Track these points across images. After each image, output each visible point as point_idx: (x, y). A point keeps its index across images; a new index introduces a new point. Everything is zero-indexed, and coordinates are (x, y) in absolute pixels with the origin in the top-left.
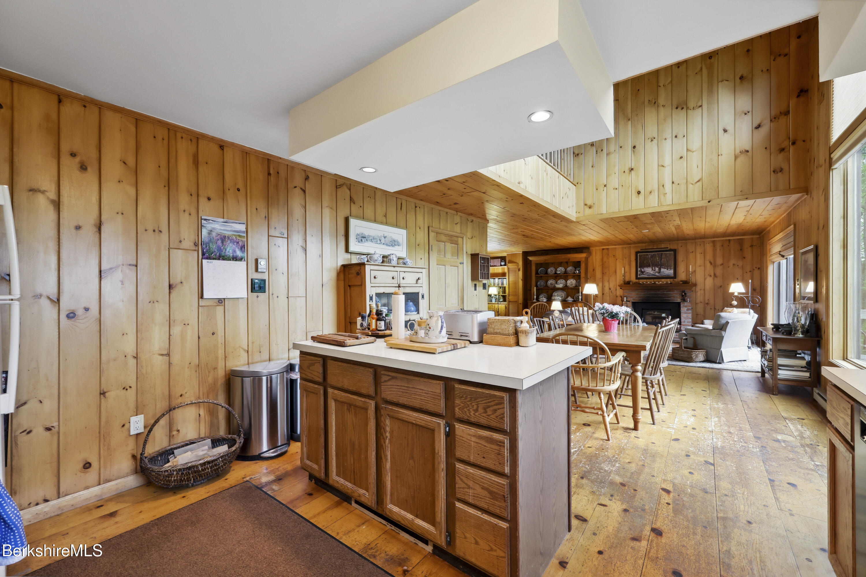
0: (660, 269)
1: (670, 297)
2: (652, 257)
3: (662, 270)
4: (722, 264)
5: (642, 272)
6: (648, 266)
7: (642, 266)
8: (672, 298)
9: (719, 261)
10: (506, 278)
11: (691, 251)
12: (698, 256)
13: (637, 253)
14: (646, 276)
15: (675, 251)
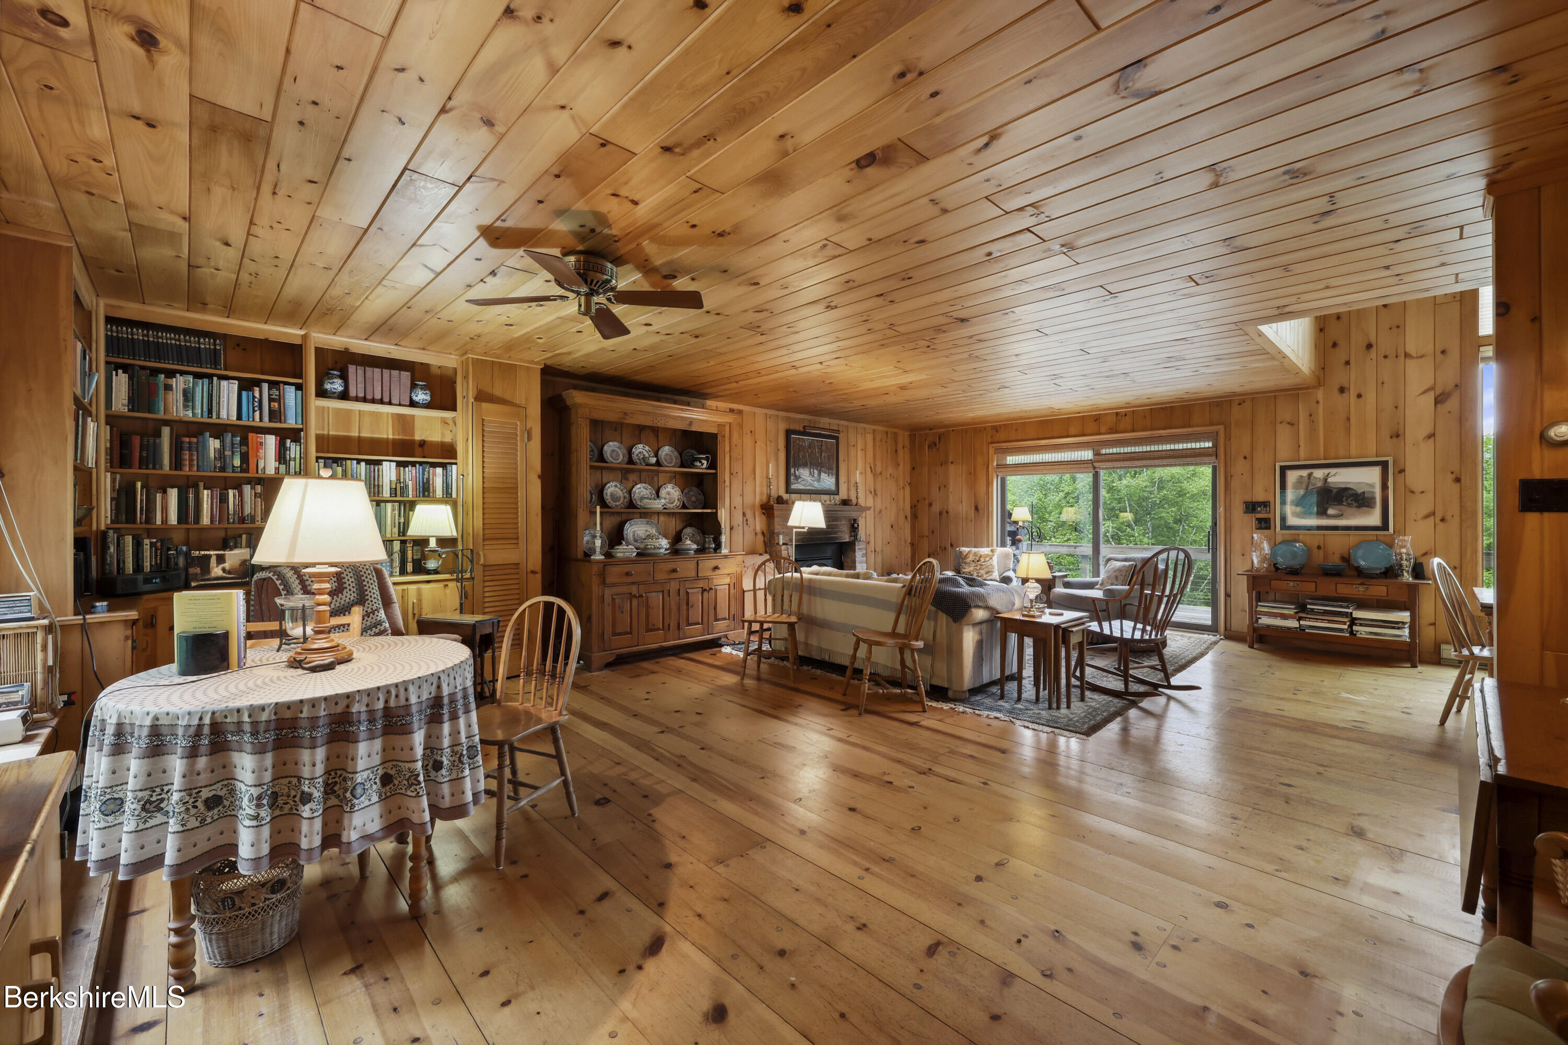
0: (819, 475)
1: (836, 533)
2: (810, 447)
3: (823, 475)
4: (881, 473)
5: (797, 478)
6: (805, 465)
7: (798, 466)
8: (839, 534)
9: (879, 470)
10: (456, 464)
11: (852, 444)
12: (859, 452)
13: (788, 433)
14: (802, 487)
15: (837, 438)
